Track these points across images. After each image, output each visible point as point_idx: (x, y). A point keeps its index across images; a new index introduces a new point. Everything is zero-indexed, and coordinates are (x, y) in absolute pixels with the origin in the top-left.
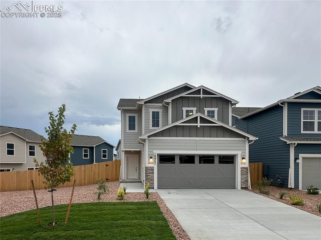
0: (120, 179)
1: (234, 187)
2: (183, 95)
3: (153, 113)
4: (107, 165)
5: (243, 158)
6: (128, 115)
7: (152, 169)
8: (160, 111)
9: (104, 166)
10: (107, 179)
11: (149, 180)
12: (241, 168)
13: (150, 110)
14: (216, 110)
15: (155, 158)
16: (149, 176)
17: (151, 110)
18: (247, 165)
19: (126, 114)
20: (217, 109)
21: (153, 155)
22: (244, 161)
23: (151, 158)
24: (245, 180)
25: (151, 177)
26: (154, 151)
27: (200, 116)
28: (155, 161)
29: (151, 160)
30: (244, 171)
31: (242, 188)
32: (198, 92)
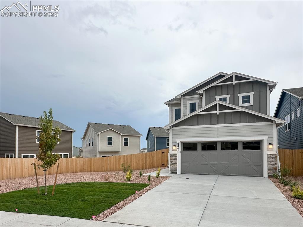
0: (168, 165)
1: (261, 175)
2: (215, 84)
3: (191, 104)
4: (163, 153)
5: (270, 144)
6: (174, 108)
7: (176, 156)
8: (197, 102)
9: (161, 154)
10: (163, 165)
11: (173, 165)
12: (268, 155)
13: (187, 102)
14: (251, 94)
15: (178, 146)
16: (173, 162)
17: (189, 103)
18: (275, 151)
19: (173, 108)
20: (253, 93)
21: (176, 143)
22: (271, 146)
23: (175, 145)
24: (273, 168)
25: (175, 163)
26: (178, 140)
27: (219, 104)
28: (178, 149)
29: (174, 148)
30: (271, 158)
31: (269, 176)
32: (231, 79)
